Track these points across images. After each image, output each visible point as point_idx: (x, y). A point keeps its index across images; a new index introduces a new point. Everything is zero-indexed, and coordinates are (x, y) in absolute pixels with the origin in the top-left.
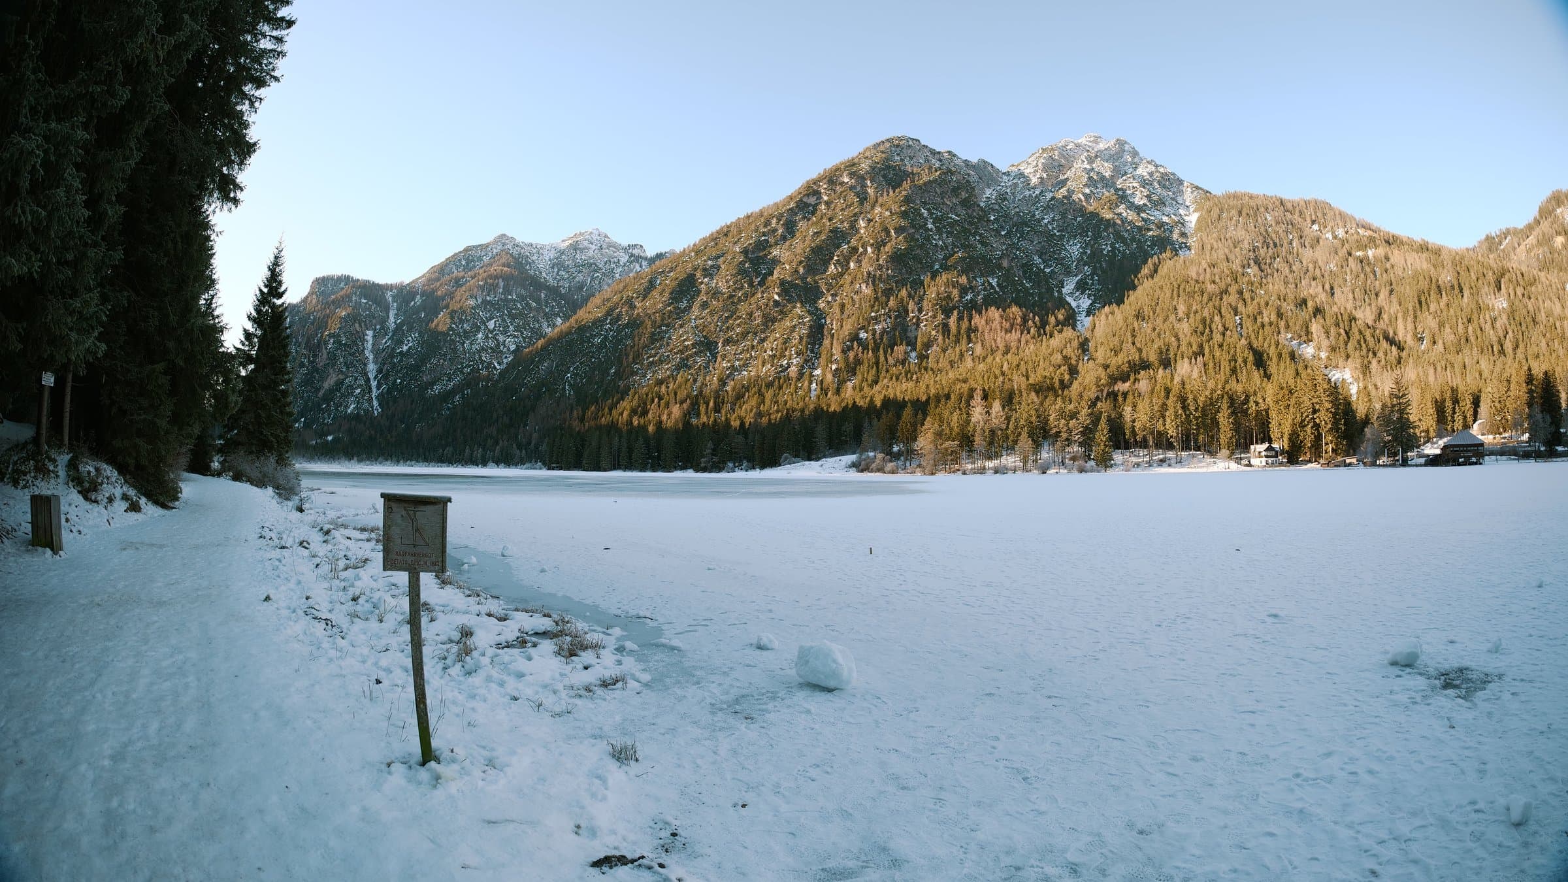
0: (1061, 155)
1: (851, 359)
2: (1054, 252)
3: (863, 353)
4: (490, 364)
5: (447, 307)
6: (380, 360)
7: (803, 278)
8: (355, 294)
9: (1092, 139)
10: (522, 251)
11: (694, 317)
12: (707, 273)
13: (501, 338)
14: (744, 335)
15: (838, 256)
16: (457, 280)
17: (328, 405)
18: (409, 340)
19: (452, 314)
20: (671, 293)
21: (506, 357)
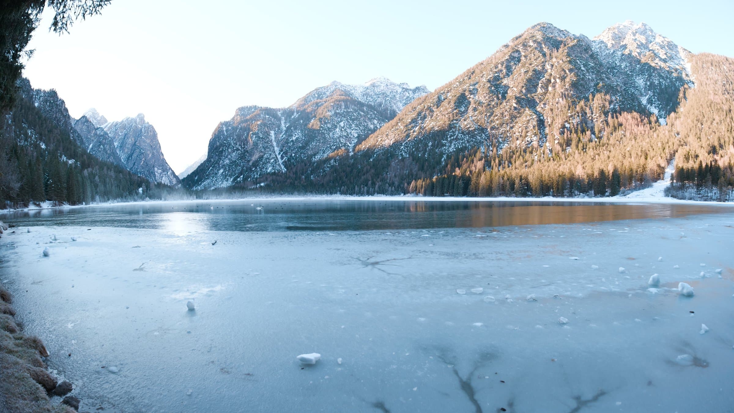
0: (618, 31)
1: (565, 138)
2: (631, 83)
3: (570, 135)
4: (345, 144)
5: (315, 116)
6: (280, 145)
7: (526, 95)
8: (262, 113)
9: (630, 23)
10: (346, 89)
11: (470, 116)
12: (471, 92)
13: (349, 131)
14: (501, 125)
15: (541, 84)
16: (317, 104)
17: (256, 168)
18: (295, 135)
19: (320, 120)
20: (455, 103)
21: (353, 140)
